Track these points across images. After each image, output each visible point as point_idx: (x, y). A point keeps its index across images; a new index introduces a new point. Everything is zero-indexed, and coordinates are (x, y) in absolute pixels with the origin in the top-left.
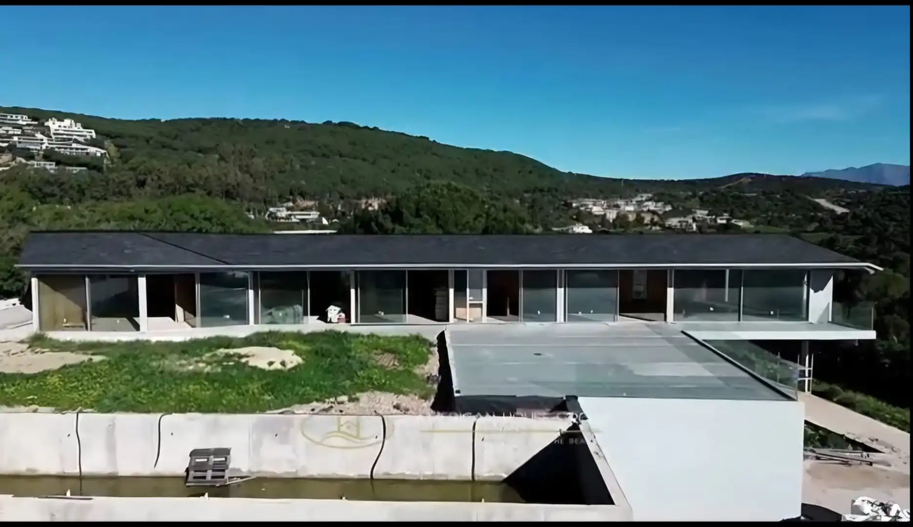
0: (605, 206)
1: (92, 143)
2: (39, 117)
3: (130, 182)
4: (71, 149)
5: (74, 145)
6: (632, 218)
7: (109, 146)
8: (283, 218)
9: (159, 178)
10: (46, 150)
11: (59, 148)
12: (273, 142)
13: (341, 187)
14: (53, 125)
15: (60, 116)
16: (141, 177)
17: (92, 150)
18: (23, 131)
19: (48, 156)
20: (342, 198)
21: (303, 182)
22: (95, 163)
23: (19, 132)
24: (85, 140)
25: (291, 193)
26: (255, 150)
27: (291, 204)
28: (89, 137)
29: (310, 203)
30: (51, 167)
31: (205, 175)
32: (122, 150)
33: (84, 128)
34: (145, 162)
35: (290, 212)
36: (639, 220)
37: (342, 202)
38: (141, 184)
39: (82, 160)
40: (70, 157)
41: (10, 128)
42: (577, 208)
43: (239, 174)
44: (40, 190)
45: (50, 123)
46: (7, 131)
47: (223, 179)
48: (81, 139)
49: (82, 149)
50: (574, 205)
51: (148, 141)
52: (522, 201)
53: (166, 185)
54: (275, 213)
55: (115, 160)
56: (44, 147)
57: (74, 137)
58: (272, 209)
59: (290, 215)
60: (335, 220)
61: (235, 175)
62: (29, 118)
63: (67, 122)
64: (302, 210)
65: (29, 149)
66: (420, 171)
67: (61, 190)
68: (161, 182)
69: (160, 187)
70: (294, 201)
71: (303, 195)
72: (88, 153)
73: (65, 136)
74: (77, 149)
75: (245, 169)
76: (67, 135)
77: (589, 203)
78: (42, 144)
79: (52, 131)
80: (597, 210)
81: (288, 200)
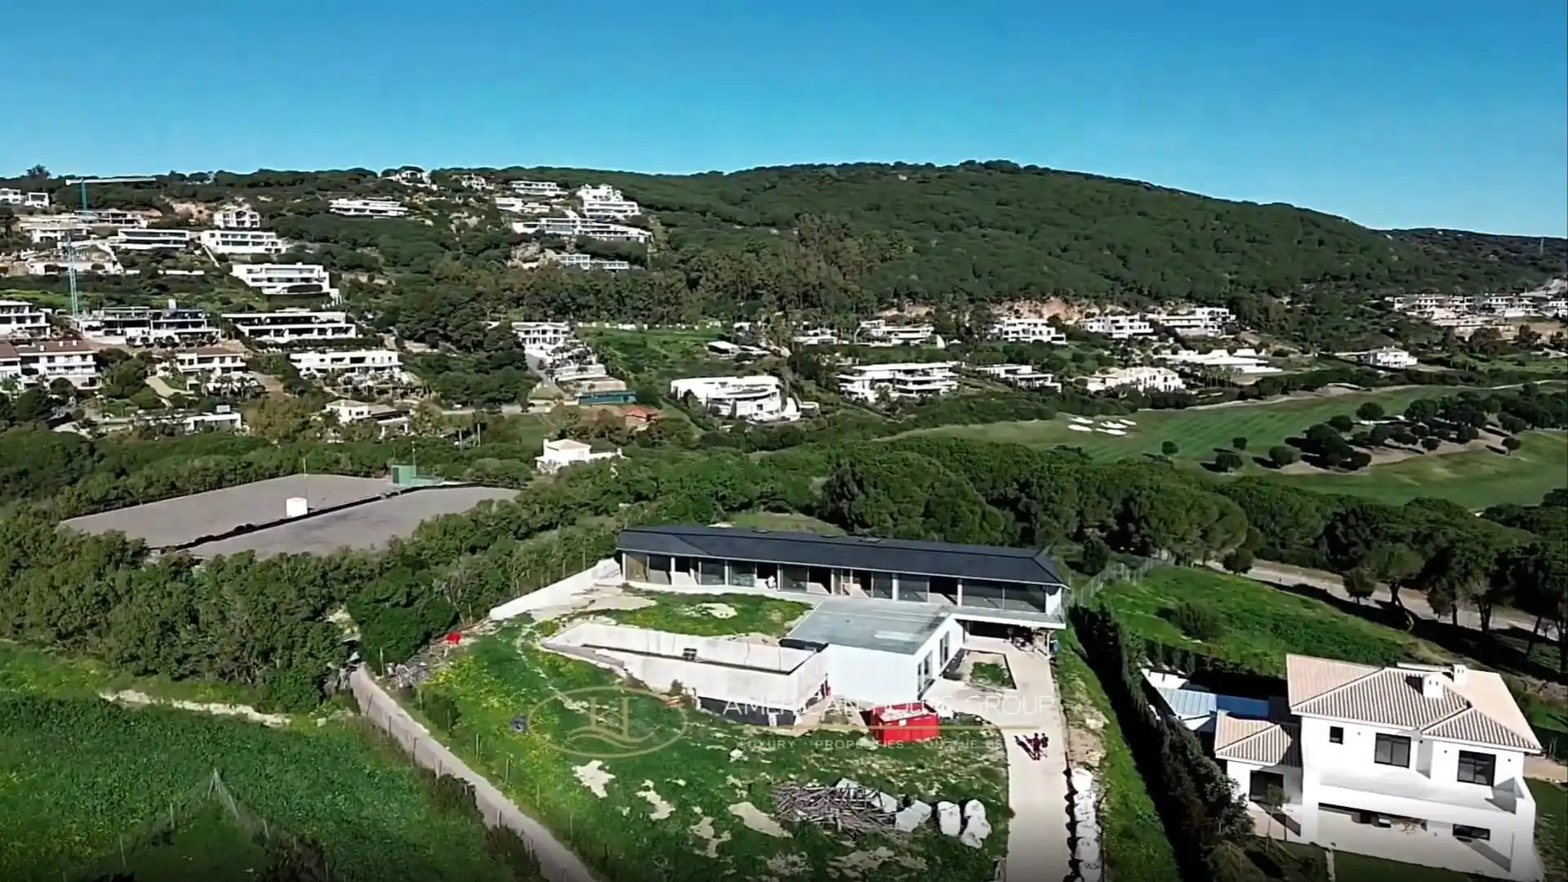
0: (1464, 307)
1: (633, 222)
2: (570, 181)
3: (679, 285)
4: (609, 232)
5: (613, 227)
6: (1509, 334)
7: (655, 224)
8: (878, 339)
9: (716, 276)
10: (578, 237)
11: (594, 232)
12: (878, 209)
13: (972, 284)
14: (586, 194)
15: (596, 178)
16: (694, 275)
17: (634, 232)
18: (552, 210)
19: (583, 246)
20: (972, 301)
21: (914, 277)
22: (635, 253)
23: (546, 209)
24: (625, 217)
25: (896, 295)
26: (850, 224)
27: (894, 312)
28: (629, 213)
29: (923, 311)
30: (585, 262)
31: (776, 270)
32: (671, 230)
33: (626, 198)
34: (699, 251)
35: (890, 328)
36: (1526, 339)
37: (972, 307)
38: (693, 284)
39: (624, 250)
40: (608, 246)
41: (536, 205)
42: (1403, 312)
43: (823, 264)
44: (573, 299)
45: (581, 193)
46: (533, 209)
47: (801, 275)
48: (620, 216)
49: (622, 233)
50: (1397, 306)
51: (704, 214)
52: (1296, 297)
53: (725, 286)
54: (868, 330)
55: (663, 246)
56: (576, 231)
57: (612, 214)
58: (864, 324)
59: (890, 333)
60: (956, 341)
61: (818, 270)
62: (558, 185)
63: (604, 190)
64: (908, 324)
65: (559, 235)
66: (1111, 247)
67: (598, 300)
68: (718, 282)
69: (717, 289)
70: (901, 310)
71: (913, 296)
72: (628, 238)
73: (600, 213)
74: (615, 232)
75: (832, 258)
76: (603, 210)
77: (1428, 302)
78: (574, 227)
79: (586, 206)
80: (1441, 316)
81: (891, 306)
